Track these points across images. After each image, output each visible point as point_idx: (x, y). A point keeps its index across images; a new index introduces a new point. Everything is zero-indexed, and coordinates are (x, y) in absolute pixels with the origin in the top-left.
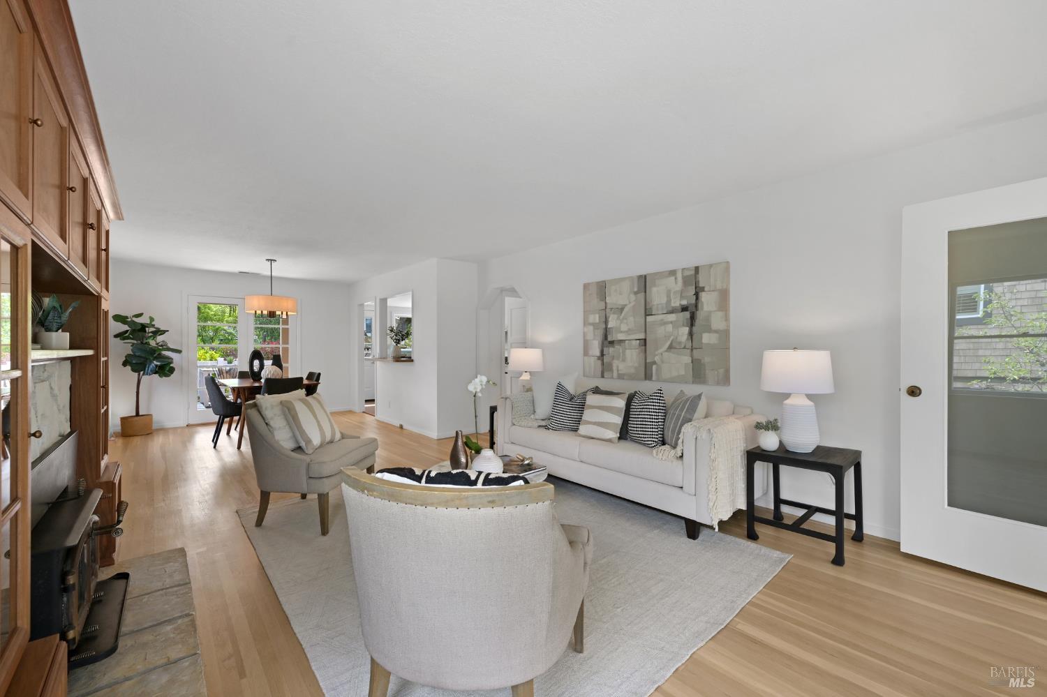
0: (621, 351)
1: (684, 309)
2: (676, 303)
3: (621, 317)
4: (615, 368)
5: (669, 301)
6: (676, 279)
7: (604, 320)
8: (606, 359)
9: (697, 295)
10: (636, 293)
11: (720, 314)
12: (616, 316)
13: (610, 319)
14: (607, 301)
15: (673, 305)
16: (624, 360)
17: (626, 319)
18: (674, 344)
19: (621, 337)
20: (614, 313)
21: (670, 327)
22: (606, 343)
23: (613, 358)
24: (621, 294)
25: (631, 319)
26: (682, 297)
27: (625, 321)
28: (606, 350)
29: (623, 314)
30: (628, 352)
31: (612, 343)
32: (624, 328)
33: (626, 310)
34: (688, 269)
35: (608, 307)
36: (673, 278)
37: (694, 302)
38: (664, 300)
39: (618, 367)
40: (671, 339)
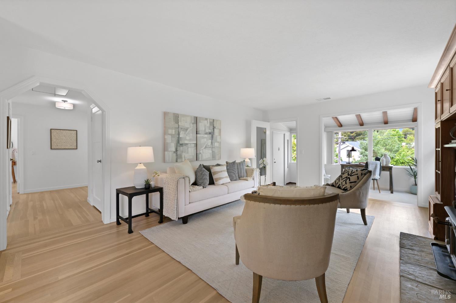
0: (186, 149)
1: (210, 133)
2: (208, 131)
3: (186, 133)
4: (183, 157)
5: (205, 130)
6: (207, 122)
7: (178, 133)
8: (178, 153)
9: (213, 129)
10: (193, 124)
11: (219, 137)
12: (184, 132)
13: (181, 133)
14: (179, 124)
15: (207, 131)
16: (187, 153)
17: (189, 134)
18: (207, 146)
19: (186, 142)
20: (183, 131)
21: (205, 140)
22: (179, 145)
23: (182, 152)
24: (186, 122)
25: (191, 134)
26: (209, 129)
27: (188, 135)
28: (178, 148)
29: (187, 132)
30: (190, 149)
31: (182, 145)
32: (188, 138)
33: (188, 130)
34: (211, 119)
35: (180, 127)
36: (206, 121)
37: (212, 131)
38: (204, 129)
39: (185, 156)
40: (206, 144)
